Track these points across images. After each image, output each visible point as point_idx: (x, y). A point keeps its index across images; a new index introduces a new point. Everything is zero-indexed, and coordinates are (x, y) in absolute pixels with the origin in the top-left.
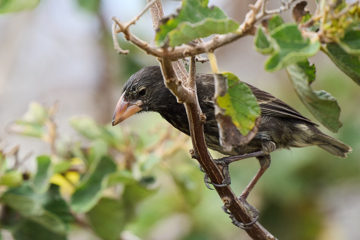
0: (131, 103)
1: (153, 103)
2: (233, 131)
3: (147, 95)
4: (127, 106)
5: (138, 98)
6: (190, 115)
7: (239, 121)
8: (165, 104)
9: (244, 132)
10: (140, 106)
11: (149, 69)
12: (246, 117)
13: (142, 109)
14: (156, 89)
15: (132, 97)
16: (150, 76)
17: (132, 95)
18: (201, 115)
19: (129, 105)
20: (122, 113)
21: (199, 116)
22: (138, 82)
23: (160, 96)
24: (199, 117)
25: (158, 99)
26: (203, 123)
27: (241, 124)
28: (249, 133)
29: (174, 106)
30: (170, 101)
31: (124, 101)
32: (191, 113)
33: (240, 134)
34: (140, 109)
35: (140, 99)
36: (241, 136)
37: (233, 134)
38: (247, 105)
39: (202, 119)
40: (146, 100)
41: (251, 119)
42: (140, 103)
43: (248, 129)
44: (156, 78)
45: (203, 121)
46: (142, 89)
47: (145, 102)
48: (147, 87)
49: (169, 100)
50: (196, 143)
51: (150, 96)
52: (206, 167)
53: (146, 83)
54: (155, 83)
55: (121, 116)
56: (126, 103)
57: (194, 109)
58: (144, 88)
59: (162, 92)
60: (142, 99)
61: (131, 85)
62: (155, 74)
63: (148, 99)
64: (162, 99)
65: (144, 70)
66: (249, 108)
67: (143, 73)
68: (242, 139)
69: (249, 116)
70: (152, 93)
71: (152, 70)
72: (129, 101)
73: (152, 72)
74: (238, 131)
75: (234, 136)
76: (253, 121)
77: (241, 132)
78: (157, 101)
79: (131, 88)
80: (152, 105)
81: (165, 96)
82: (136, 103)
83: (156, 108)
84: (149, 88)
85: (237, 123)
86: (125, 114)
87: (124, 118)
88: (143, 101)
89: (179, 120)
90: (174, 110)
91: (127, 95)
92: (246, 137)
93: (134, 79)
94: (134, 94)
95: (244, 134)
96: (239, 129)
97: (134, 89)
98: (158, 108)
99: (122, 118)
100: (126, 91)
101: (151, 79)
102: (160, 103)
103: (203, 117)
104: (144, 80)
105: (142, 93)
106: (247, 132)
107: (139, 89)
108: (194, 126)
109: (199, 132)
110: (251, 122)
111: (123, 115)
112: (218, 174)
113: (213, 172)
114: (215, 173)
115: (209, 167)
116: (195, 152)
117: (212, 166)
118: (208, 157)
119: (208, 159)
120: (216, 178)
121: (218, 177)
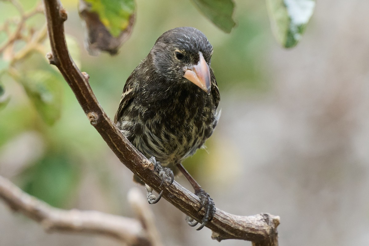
9: (115, 32)
26: (64, 20)
28: (121, 35)
32: (48, 8)
43: (120, 29)
50: (54, 46)
85: (106, 21)
95: (115, 35)
108: (53, 24)
109: (59, 31)
110: (123, 20)
112: (82, 84)
113: (76, 81)
114: (78, 82)
115: (71, 75)
116: (53, 56)
117: (75, 74)
118: (69, 62)
119: (70, 65)
120: (80, 89)
121: (82, 87)
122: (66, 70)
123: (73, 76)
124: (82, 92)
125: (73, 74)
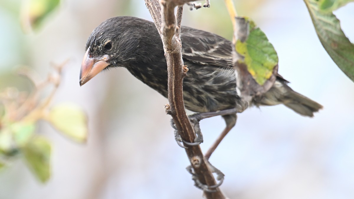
0: (97, 59)
1: (121, 56)
2: (249, 80)
3: (114, 48)
4: (93, 63)
5: (104, 52)
6: (173, 66)
7: (254, 69)
8: (133, 56)
9: (261, 81)
10: (107, 61)
11: (112, 21)
12: (262, 65)
13: (109, 64)
14: (122, 41)
15: (97, 53)
16: (113, 27)
17: (98, 50)
18: (183, 67)
19: (95, 61)
20: (89, 70)
21: (181, 67)
22: (101, 35)
23: (127, 48)
24: (181, 69)
25: (125, 51)
26: (185, 75)
27: (256, 73)
28: (266, 83)
29: (143, 58)
30: (139, 52)
31: (90, 57)
32: (173, 64)
33: (256, 83)
34: (108, 64)
35: (106, 54)
36: (258, 86)
37: (249, 84)
38: (264, 52)
39: (184, 71)
40: (112, 54)
41: (267, 68)
42: (107, 57)
43: (265, 78)
44: (121, 29)
45: (185, 73)
46: (107, 42)
47: (112, 56)
48: (113, 39)
49: (137, 51)
50: (174, 98)
51: (116, 49)
52: (181, 124)
53: (110, 35)
54: (120, 34)
55: (88, 75)
56: (92, 59)
57: (177, 60)
58: (109, 41)
59: (129, 44)
60: (108, 53)
61: (95, 40)
62: (119, 25)
63: (115, 52)
64: (129, 51)
65: (106, 22)
66: (266, 55)
67: (106, 25)
68: (259, 89)
69: (266, 64)
70: (118, 46)
71: (115, 21)
72: (95, 57)
73: (115, 23)
74: (254, 80)
75: (250, 86)
76: (270, 70)
77: (257, 81)
78: (124, 54)
79: (95, 43)
80: (119, 58)
81: (132, 48)
82: (102, 59)
83: (124, 62)
84: (114, 40)
85: (252, 72)
86: (92, 71)
87: (91, 75)
88: (109, 55)
89: (150, 73)
90: (144, 61)
91: (91, 51)
92: (263, 86)
93: (97, 33)
94: (99, 49)
95: (260, 84)
96: (254, 78)
97: (98, 44)
98: (127, 61)
99: (90, 76)
100: (90, 47)
101: (116, 30)
102: (128, 55)
103: (185, 69)
104: (108, 32)
105: (108, 46)
106: (263, 81)
107: (104, 42)
108: (175, 79)
109: (179, 85)
110: (267, 71)
111: (90, 73)
112: (191, 131)
113: (187, 129)
114: (189, 130)
115: (184, 124)
116: (171, 107)
117: (187, 122)
118: (184, 112)
119: (184, 115)
120: (189, 136)
121: (191, 134)
122: (181, 119)
123: (185, 124)
124: (190, 138)
125: (186, 123)
